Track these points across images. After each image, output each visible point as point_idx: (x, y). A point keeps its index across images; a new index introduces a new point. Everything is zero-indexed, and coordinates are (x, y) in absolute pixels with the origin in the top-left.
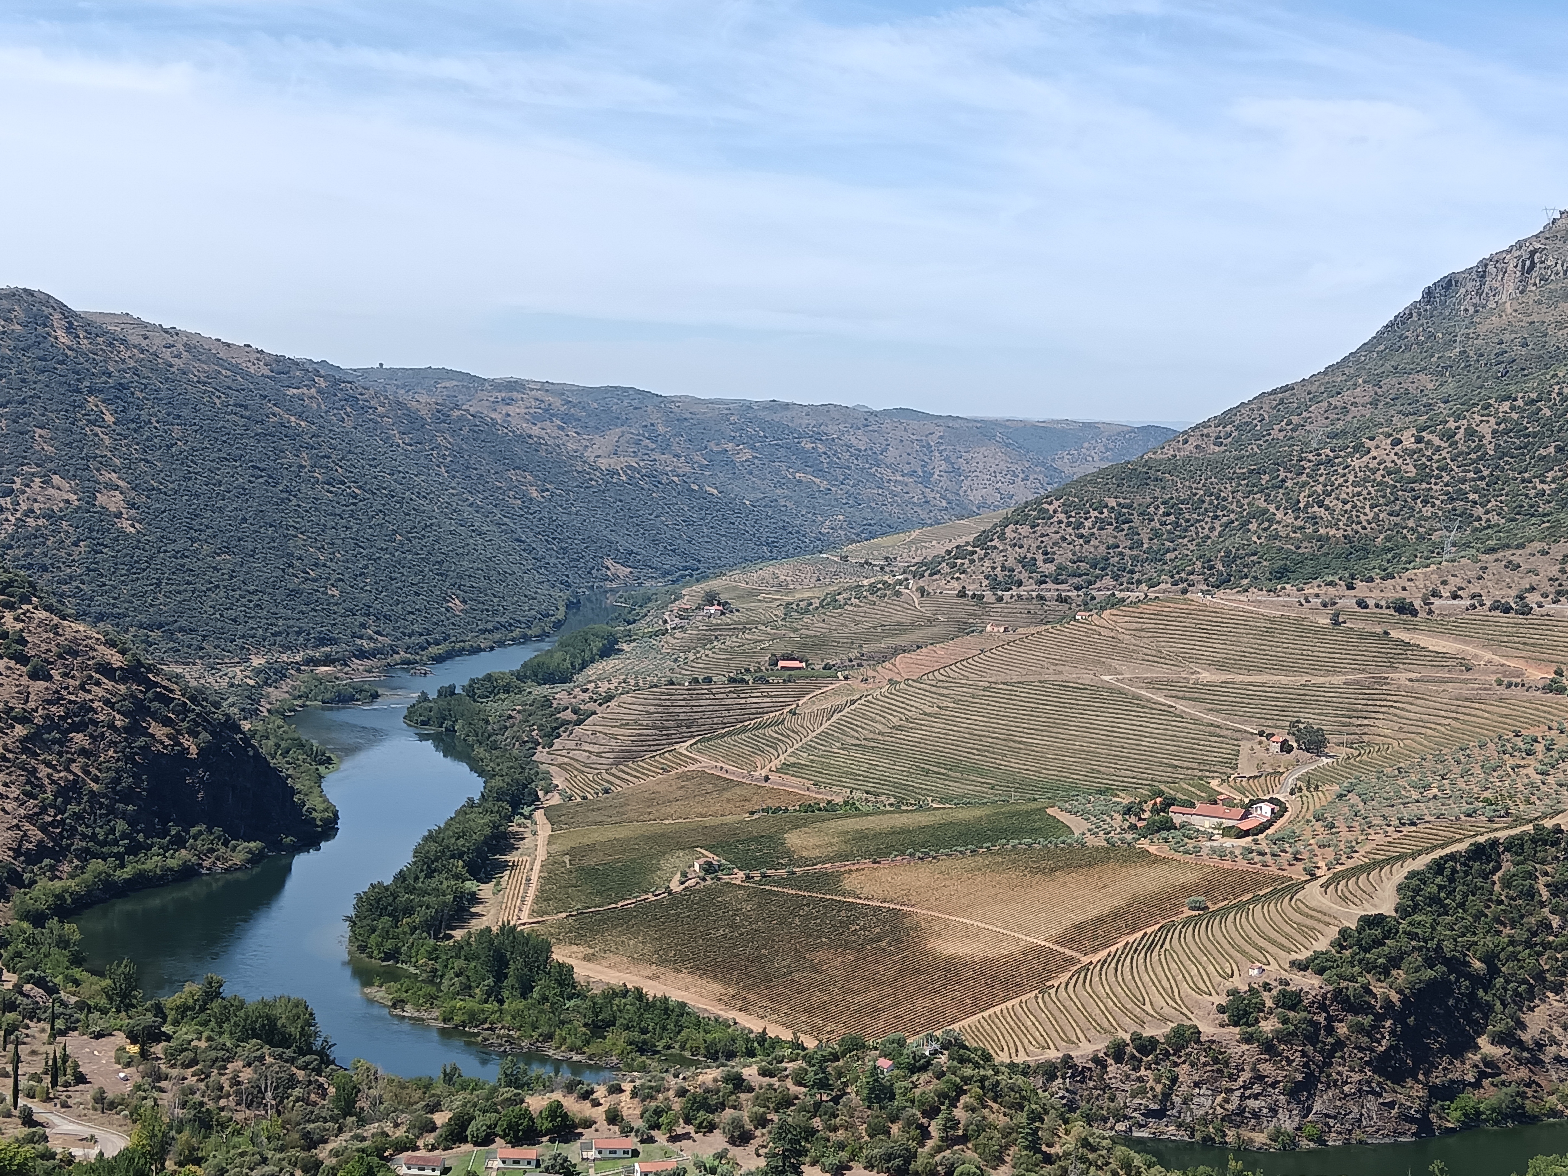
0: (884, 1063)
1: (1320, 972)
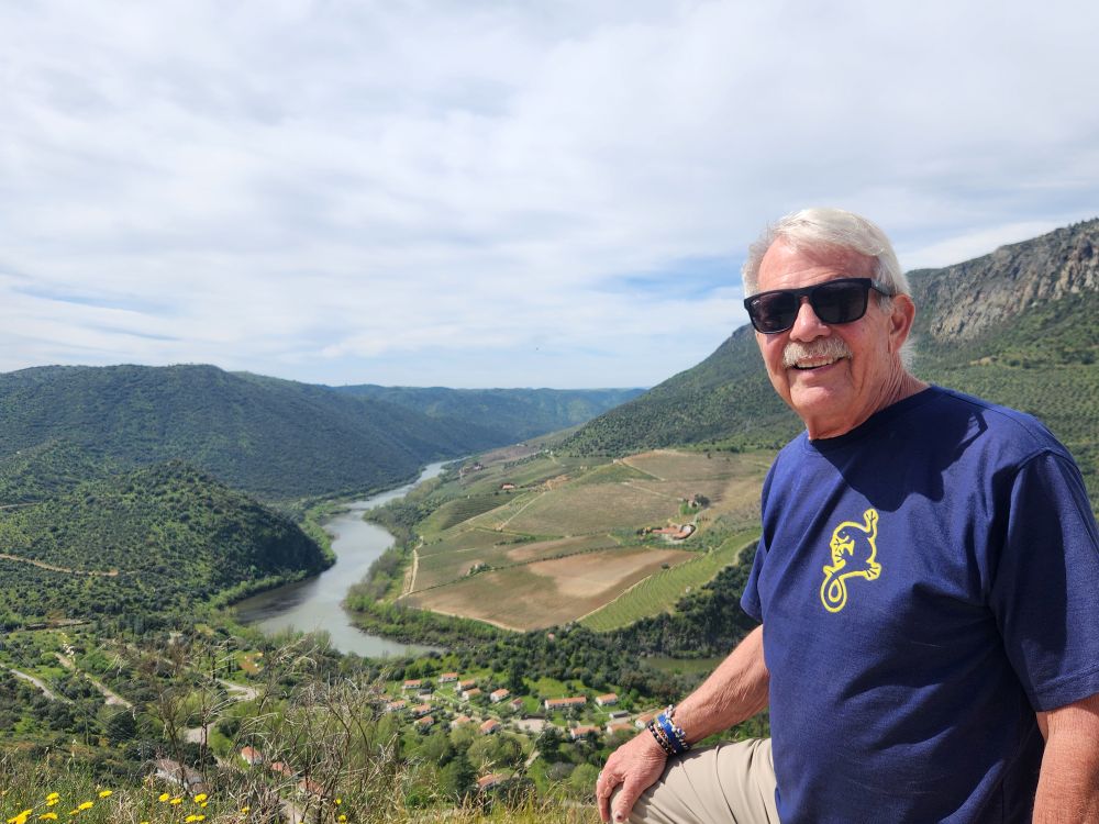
0: (551, 636)
1: (713, 588)
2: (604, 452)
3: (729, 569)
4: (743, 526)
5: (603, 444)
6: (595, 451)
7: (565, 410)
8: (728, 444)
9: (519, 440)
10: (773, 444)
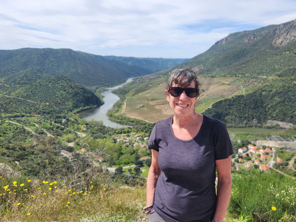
3: (209, 109)
4: (213, 97)
7: (166, 64)
8: (211, 75)
9: (153, 72)
10: (224, 75)
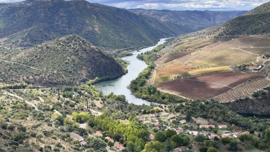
0: (203, 103)
2: (228, 36)
5: (228, 33)
6: (225, 36)
7: (214, 19)
